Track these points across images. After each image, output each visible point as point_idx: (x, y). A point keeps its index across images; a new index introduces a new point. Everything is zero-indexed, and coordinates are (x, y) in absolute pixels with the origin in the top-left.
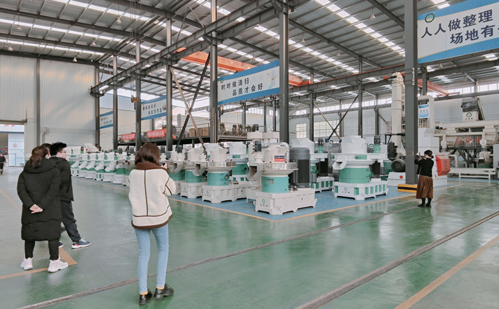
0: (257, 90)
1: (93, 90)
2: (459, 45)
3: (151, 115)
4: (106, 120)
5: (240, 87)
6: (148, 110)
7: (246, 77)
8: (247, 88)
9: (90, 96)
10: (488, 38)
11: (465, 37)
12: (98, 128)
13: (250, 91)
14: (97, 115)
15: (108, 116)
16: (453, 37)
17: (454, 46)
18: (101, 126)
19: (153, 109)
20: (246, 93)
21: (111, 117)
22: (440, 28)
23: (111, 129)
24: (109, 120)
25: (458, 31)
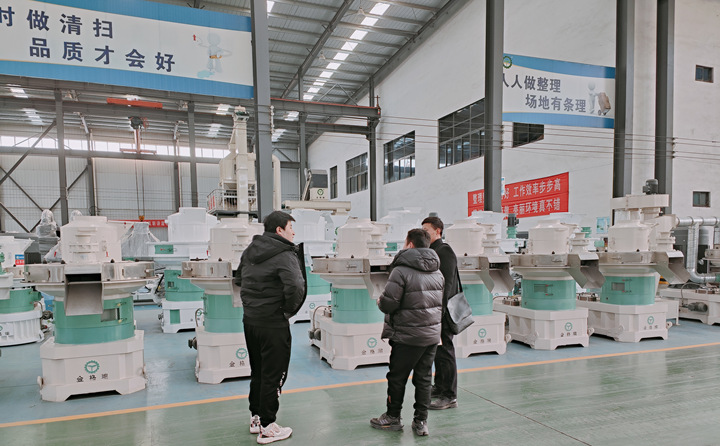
0: (150, 66)
2: (533, 110)
5: (73, 38)
7: (102, 16)
8: (107, 51)
10: (556, 112)
11: (538, 103)
13: (119, 62)
16: (528, 98)
17: (528, 109)
20: (101, 64)
22: (517, 81)
25: (531, 92)
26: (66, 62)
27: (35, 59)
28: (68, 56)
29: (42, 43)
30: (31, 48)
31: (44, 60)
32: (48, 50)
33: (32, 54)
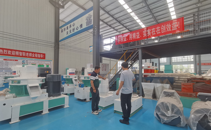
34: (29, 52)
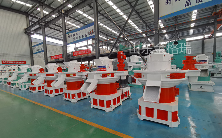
1: (27, 30)
3: (76, 40)
4: (38, 49)
6: (73, 37)
9: (24, 34)
12: (32, 54)
14: (31, 46)
15: (39, 46)
18: (33, 53)
19: (78, 35)
21: (41, 47)
23: (43, 53)
24: (40, 48)
26: (197, 4)
27: (187, 7)
28: (197, 2)
29: (189, 1)
30: (185, 5)
31: (190, 6)
32: (191, 3)
33: (185, 6)
34: (17, 61)
